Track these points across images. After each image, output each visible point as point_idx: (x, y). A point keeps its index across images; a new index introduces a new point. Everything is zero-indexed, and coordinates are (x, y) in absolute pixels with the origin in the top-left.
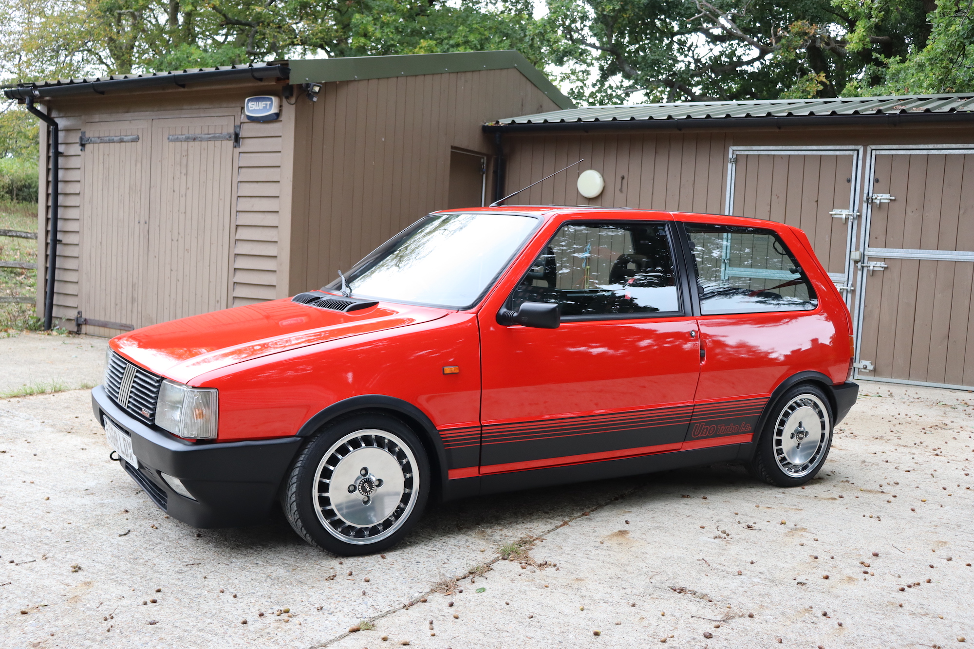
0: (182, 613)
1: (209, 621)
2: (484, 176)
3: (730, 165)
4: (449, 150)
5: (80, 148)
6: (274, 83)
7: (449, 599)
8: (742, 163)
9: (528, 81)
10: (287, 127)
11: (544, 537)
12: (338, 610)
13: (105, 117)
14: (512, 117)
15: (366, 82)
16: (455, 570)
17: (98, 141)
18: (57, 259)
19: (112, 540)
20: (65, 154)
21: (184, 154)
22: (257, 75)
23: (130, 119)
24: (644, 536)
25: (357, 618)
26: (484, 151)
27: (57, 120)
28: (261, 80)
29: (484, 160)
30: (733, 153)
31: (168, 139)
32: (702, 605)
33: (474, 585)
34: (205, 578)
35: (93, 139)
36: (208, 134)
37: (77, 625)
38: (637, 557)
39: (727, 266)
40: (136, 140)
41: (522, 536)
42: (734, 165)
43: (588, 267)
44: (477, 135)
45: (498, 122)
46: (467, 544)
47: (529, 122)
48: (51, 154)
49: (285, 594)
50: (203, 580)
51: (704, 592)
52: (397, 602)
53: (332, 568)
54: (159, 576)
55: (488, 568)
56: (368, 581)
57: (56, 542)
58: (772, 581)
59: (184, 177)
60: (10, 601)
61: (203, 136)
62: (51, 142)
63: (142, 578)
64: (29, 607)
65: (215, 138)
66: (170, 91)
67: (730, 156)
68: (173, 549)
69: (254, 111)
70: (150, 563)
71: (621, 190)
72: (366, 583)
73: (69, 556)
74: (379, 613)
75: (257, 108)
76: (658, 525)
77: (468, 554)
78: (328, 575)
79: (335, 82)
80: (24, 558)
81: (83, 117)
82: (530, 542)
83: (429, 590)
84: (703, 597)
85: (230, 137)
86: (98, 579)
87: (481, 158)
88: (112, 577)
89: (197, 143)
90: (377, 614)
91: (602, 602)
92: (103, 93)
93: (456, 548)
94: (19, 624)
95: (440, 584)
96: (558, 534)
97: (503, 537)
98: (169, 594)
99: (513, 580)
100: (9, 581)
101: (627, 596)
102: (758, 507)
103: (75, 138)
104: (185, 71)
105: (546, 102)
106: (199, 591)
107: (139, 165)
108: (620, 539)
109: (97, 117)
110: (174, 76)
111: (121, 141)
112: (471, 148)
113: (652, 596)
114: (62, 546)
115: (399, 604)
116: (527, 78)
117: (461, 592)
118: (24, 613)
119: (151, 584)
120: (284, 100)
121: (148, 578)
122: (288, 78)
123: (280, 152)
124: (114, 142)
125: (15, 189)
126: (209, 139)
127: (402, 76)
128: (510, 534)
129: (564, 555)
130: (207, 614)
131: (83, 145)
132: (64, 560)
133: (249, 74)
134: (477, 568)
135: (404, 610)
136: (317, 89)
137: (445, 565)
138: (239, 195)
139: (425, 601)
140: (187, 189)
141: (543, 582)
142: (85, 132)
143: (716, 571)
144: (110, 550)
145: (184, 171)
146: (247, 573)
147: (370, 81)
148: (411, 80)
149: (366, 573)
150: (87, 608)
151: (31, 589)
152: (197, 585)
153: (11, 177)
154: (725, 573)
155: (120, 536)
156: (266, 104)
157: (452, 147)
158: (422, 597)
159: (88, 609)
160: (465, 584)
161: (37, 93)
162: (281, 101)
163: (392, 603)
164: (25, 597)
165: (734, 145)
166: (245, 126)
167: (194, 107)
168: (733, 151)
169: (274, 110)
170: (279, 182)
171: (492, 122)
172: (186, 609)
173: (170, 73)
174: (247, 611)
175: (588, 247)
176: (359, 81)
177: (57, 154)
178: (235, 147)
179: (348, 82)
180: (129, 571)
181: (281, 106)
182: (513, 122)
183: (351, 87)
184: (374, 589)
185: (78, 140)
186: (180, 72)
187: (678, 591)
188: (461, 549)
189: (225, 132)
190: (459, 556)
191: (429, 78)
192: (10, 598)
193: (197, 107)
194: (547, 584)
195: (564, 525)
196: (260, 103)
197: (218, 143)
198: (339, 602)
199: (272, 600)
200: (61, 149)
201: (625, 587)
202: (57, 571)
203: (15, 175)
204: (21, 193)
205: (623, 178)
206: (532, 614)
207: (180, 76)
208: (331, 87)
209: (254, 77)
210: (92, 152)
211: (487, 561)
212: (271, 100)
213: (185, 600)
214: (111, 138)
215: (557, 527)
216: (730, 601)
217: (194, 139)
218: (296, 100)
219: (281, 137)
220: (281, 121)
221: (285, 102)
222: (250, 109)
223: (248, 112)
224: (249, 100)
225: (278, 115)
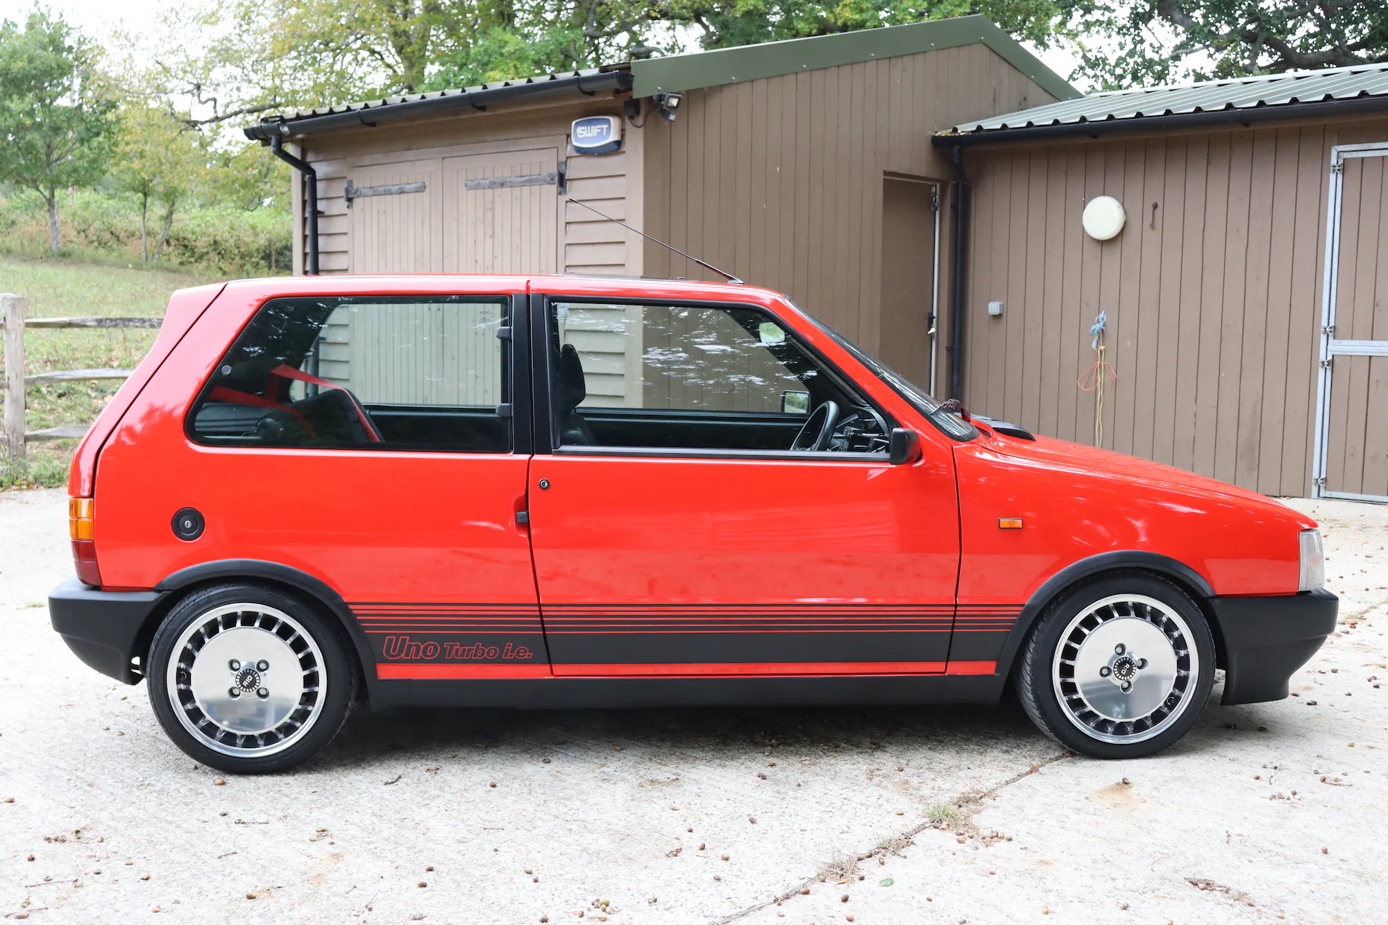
0: (459, 904)
1: (496, 916)
2: (937, 213)
3: (1332, 177)
4: (881, 177)
5: (346, 204)
6: (611, 98)
7: (843, 890)
8: (1354, 173)
9: (1002, 61)
10: (633, 160)
11: (998, 792)
12: (679, 903)
13: (379, 157)
14: (978, 119)
15: (748, 85)
16: (857, 843)
17: (370, 192)
18: (321, 364)
19: (374, 791)
20: (327, 214)
21: (489, 206)
22: (586, 87)
23: (413, 158)
24: (1155, 793)
25: (705, 917)
26: (936, 175)
27: (314, 166)
28: (592, 94)
29: (936, 189)
30: (1338, 157)
31: (466, 185)
32: (1237, 911)
33: (883, 867)
34: (496, 850)
35: (363, 190)
36: (522, 176)
37: (318, 917)
38: (1140, 827)
39: (1331, 338)
40: (422, 189)
41: (964, 790)
42: (1340, 176)
43: (1102, 348)
44: (925, 149)
45: (955, 130)
46: (880, 801)
47: (1004, 126)
48: (307, 215)
49: (606, 877)
50: (493, 853)
51: (1243, 889)
52: (766, 894)
53: (677, 839)
54: (434, 847)
55: (908, 840)
56: (727, 859)
57: (298, 793)
58: (1360, 875)
59: (489, 241)
60: (233, 880)
61: (514, 179)
62: (307, 197)
63: (409, 848)
64: (258, 889)
65: (530, 182)
66: (466, 116)
67: (1333, 161)
68: (455, 806)
69: (585, 139)
70: (422, 827)
71: (1152, 226)
72: (724, 863)
73: (314, 814)
74: (738, 910)
75: (589, 135)
76: (1181, 774)
77: (878, 818)
78: (670, 850)
79: (702, 89)
80: (255, 816)
81: (349, 160)
82: (975, 801)
83: (813, 875)
84: (1240, 897)
85: (552, 179)
86: (351, 849)
87: (931, 186)
88: (371, 847)
89: (506, 190)
90: (734, 912)
91: (1075, 901)
92: (373, 125)
93: (863, 807)
94: (244, 914)
95: (832, 866)
96: (1020, 787)
97: (935, 791)
98: (444, 875)
99: (942, 862)
100: (235, 850)
101: (1117, 892)
102: (1352, 745)
103: (339, 189)
104: (485, 87)
105: (1033, 91)
106: (485, 871)
107: (427, 225)
108: (1117, 797)
109: (367, 160)
110: (470, 96)
111: (402, 192)
112: (915, 172)
113: (1157, 893)
114: (307, 799)
115: (769, 897)
116: (1000, 56)
117: (862, 879)
118: (250, 897)
119: (421, 858)
120: (627, 122)
121: (418, 848)
122: (631, 89)
123: (624, 198)
124: (391, 194)
125: (273, 253)
126: (523, 184)
127: (805, 71)
128: (947, 786)
129: (1025, 822)
130: (494, 906)
131: (350, 200)
132: (308, 820)
133: (575, 87)
134: (890, 840)
135: (775, 905)
136: (674, 102)
137: (843, 836)
138: (567, 264)
139: (807, 893)
140: (495, 257)
141: (988, 866)
142: (352, 181)
143: (1267, 854)
144: (369, 805)
145: (489, 232)
146: (555, 844)
147: (754, 83)
148: (817, 76)
149: (725, 845)
150: (333, 893)
151: (261, 862)
152: (483, 862)
153: (267, 236)
154: (1281, 859)
155: (386, 784)
156: (602, 129)
157: (885, 173)
158: (804, 885)
159: (335, 895)
160: (868, 867)
161: (285, 129)
162: (623, 123)
163: (757, 894)
164: (254, 874)
165: (1339, 144)
166: (571, 163)
167: (500, 137)
168: (1337, 153)
169: (613, 136)
170: (623, 242)
171: (946, 129)
172: (465, 898)
173: (464, 91)
174: (550, 903)
175: (1101, 316)
176: (738, 83)
177: (316, 214)
178: (560, 193)
179: (721, 87)
180: (393, 838)
181: (623, 130)
182: (980, 128)
183: (727, 93)
184: (735, 872)
185: (343, 193)
186: (477, 89)
187: (1201, 886)
188: (870, 810)
189: (545, 173)
190: (864, 821)
191: (845, 70)
192: (233, 875)
193: (504, 137)
194: (993, 870)
195: (1031, 772)
196: (593, 127)
197: (536, 189)
198: (682, 891)
199: (586, 886)
200: (321, 206)
201: (1114, 876)
202: (298, 837)
203: (274, 233)
204: (281, 258)
205: (1155, 206)
206: (964, 918)
207: (477, 95)
208: (695, 97)
209: (580, 89)
210: (363, 210)
211: (906, 830)
212: (608, 122)
213: (465, 884)
214: (387, 188)
215: (1020, 776)
216: (1285, 907)
217: (502, 185)
218: (645, 121)
219: (624, 175)
220: (624, 152)
221: (628, 125)
222: (580, 136)
223: (576, 141)
224: (577, 124)
225: (619, 144)
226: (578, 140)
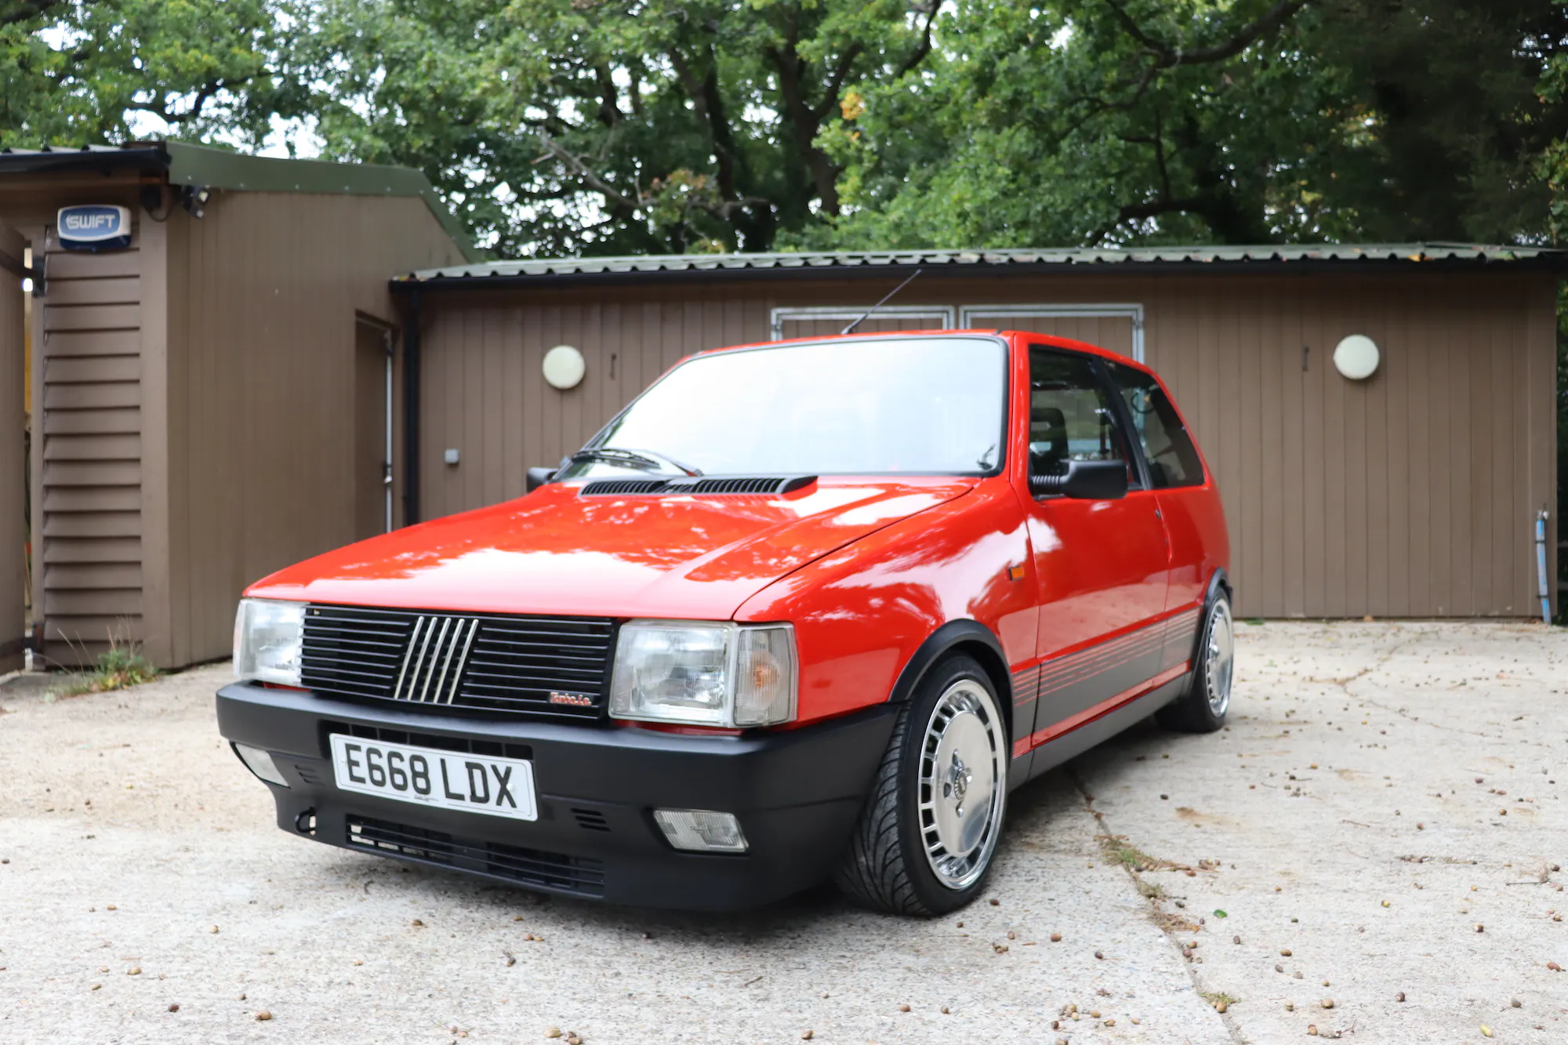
2: (389, 359)
3: (773, 336)
4: (353, 318)
8: (791, 332)
9: (434, 218)
10: (152, 260)
14: (438, 266)
15: (253, 196)
26: (392, 321)
29: (390, 333)
30: (778, 319)
42: (780, 336)
44: (382, 295)
45: (413, 276)
47: (467, 274)
67: (774, 321)
69: (79, 231)
71: (612, 376)
75: (85, 226)
87: (385, 330)
105: (454, 251)
112: (378, 314)
116: (433, 213)
120: (144, 214)
122: (166, 172)
123: (137, 303)
127: (297, 192)
136: (204, 196)
147: (258, 195)
148: (306, 200)
156: (106, 220)
157: (360, 314)
162: (137, 215)
165: (778, 307)
166: (58, 258)
168: (777, 315)
169: (122, 230)
170: (138, 355)
171: (402, 275)
176: (246, 192)
178: (36, 294)
179: (232, 193)
181: (135, 223)
182: (440, 275)
183: (237, 200)
191: (327, 199)
196: (92, 218)
205: (614, 357)
212: (116, 213)
218: (168, 215)
219: (137, 276)
220: (137, 249)
221: (144, 217)
222: (70, 227)
223: (63, 231)
224: (65, 214)
225: (128, 239)
226: (65, 228)
